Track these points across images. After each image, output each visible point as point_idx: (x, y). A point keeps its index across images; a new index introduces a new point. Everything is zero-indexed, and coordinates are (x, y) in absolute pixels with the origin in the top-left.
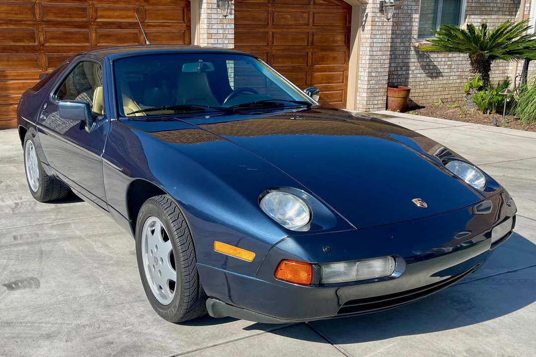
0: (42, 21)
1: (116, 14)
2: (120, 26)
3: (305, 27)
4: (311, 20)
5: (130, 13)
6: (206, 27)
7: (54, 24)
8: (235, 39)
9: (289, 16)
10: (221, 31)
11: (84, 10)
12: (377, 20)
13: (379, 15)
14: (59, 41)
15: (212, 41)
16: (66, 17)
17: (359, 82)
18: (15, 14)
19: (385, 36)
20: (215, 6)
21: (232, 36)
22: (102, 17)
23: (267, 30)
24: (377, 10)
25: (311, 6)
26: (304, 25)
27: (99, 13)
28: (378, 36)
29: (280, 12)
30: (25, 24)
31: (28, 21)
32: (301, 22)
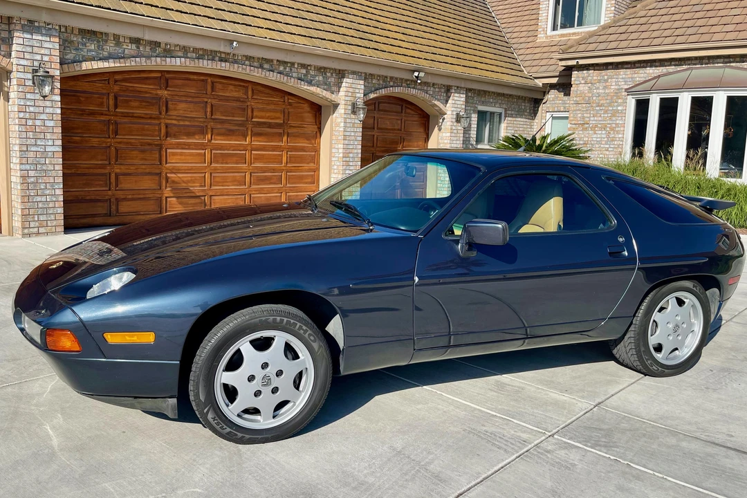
0: (211, 119)
1: (268, 115)
2: (270, 126)
3: (399, 132)
4: (403, 127)
5: (278, 115)
6: (342, 129)
7: (220, 123)
8: (362, 140)
9: (388, 122)
10: (353, 134)
11: (244, 110)
12: (454, 128)
13: (455, 124)
14: (222, 138)
15: (346, 142)
16: (229, 116)
17: (439, 182)
18: (191, 111)
19: (458, 142)
20: (350, 112)
21: (360, 138)
22: (257, 117)
23: (373, 133)
24: (454, 120)
25: (403, 114)
26: (398, 130)
27: (255, 114)
28: (454, 142)
29: (382, 118)
30: (197, 121)
31: (200, 118)
32: (396, 128)
